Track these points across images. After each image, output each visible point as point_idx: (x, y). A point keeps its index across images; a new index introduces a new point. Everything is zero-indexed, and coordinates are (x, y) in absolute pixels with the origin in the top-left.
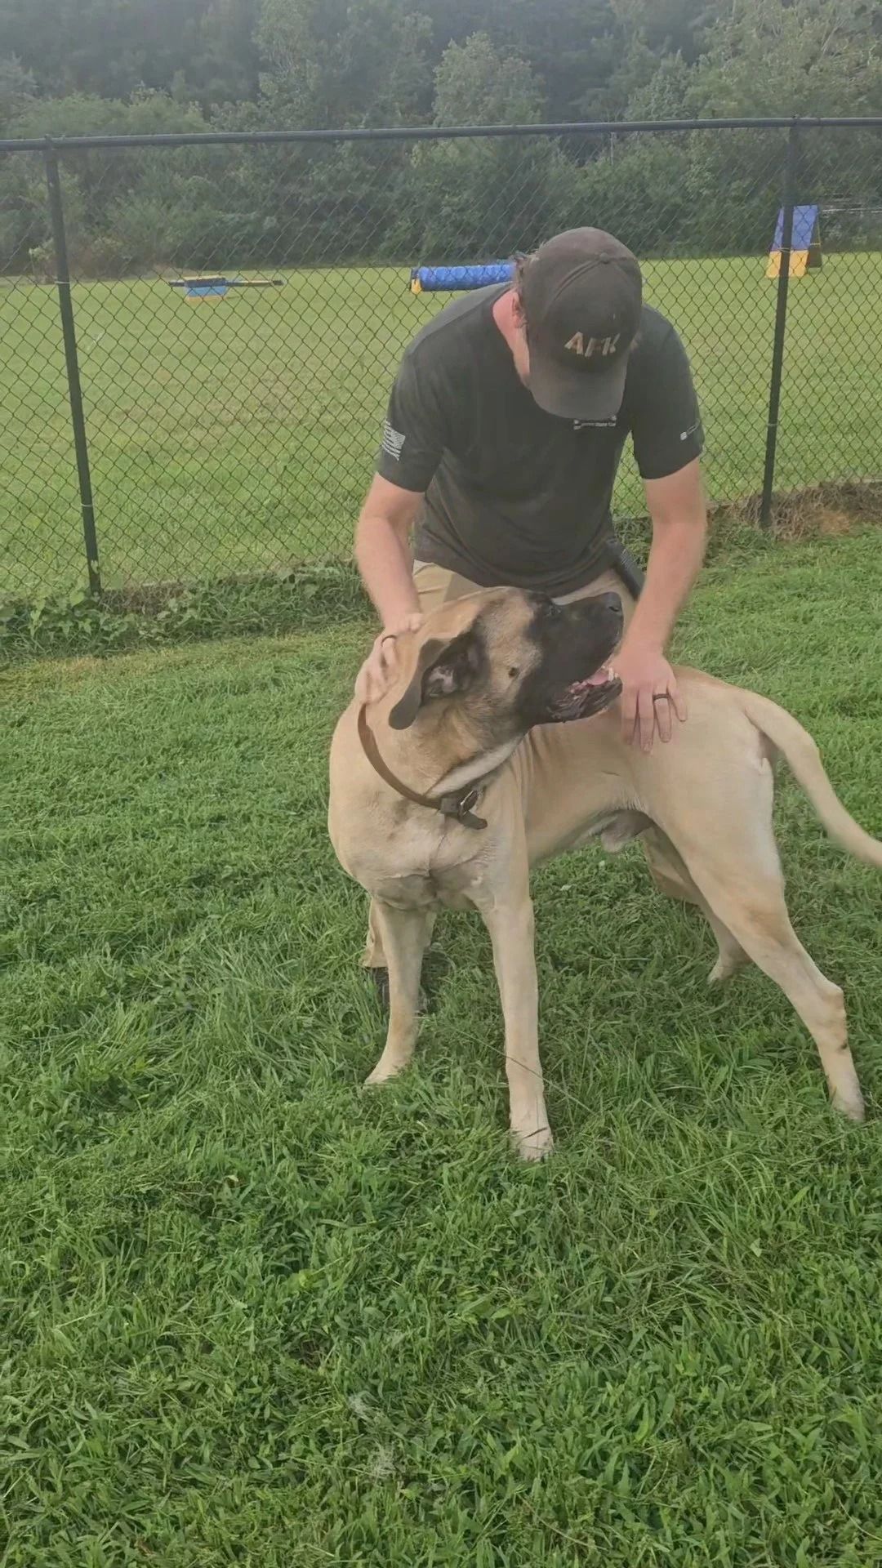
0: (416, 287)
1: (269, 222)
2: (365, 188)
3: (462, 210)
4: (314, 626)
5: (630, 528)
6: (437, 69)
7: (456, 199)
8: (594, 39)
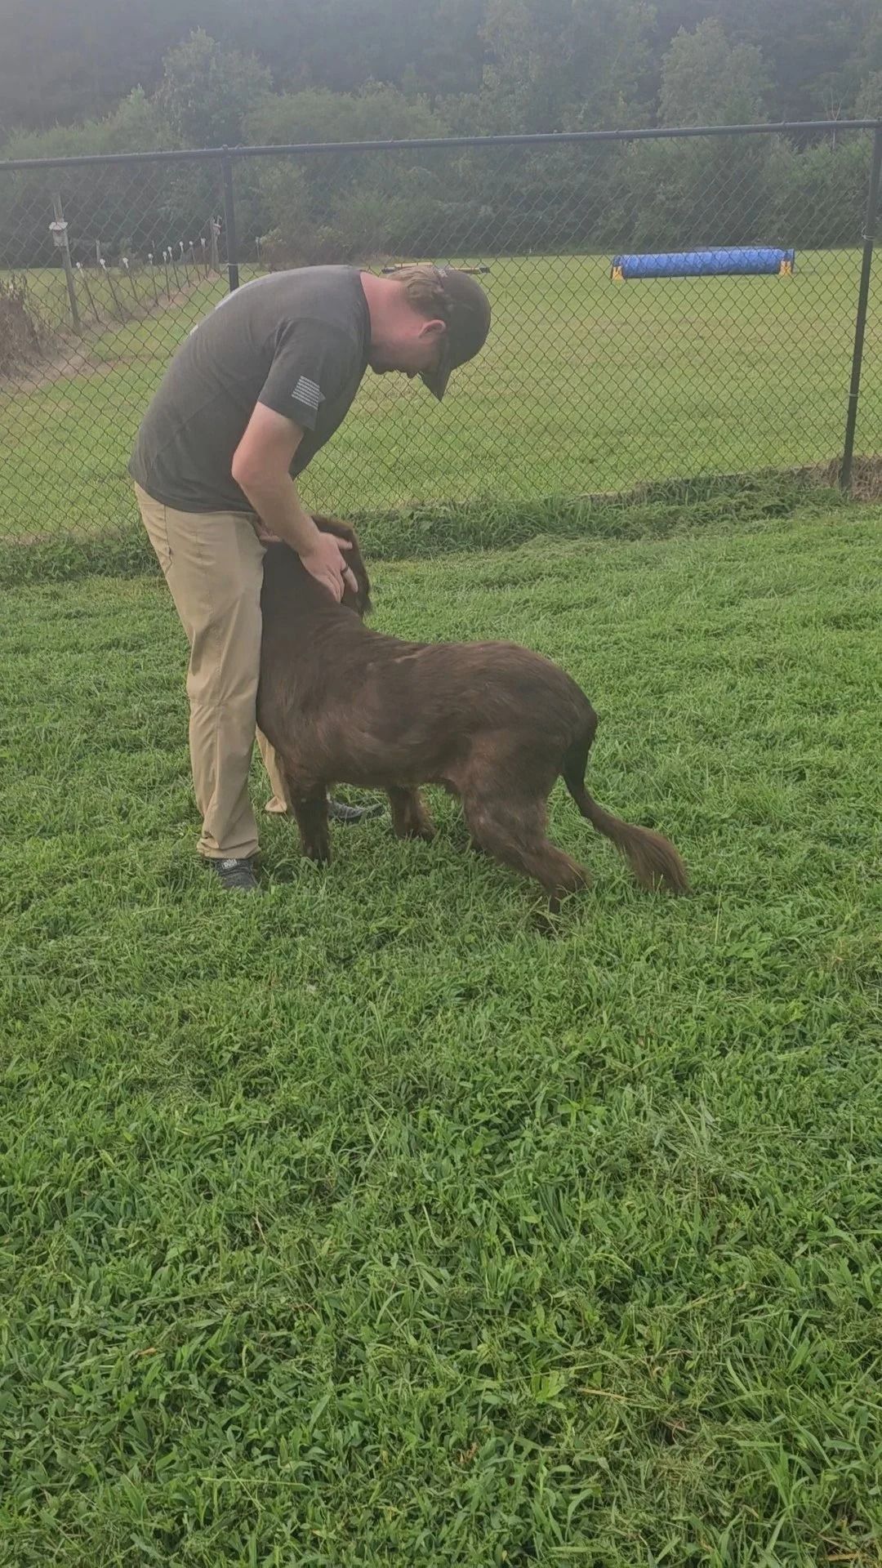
0: (617, 276)
1: (486, 210)
2: (582, 177)
3: (677, 198)
4: (425, 555)
5: (716, 484)
6: (664, 57)
7: (671, 188)
8: (830, 23)
